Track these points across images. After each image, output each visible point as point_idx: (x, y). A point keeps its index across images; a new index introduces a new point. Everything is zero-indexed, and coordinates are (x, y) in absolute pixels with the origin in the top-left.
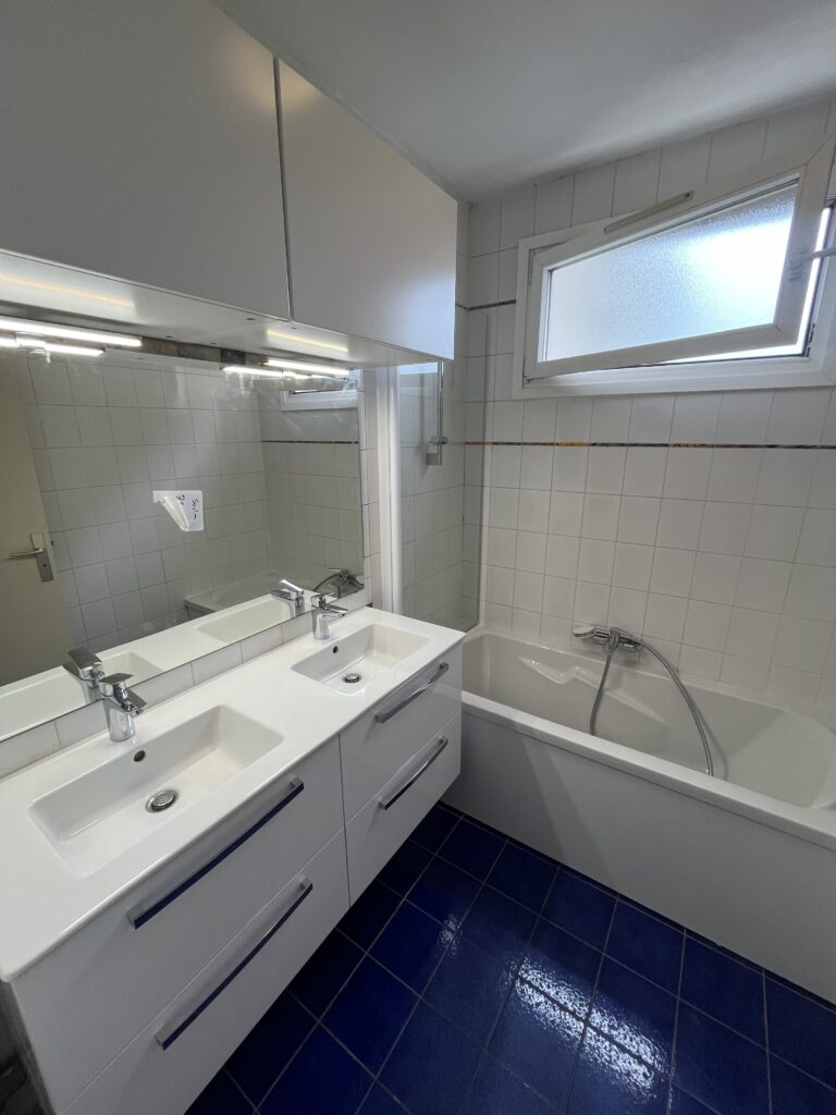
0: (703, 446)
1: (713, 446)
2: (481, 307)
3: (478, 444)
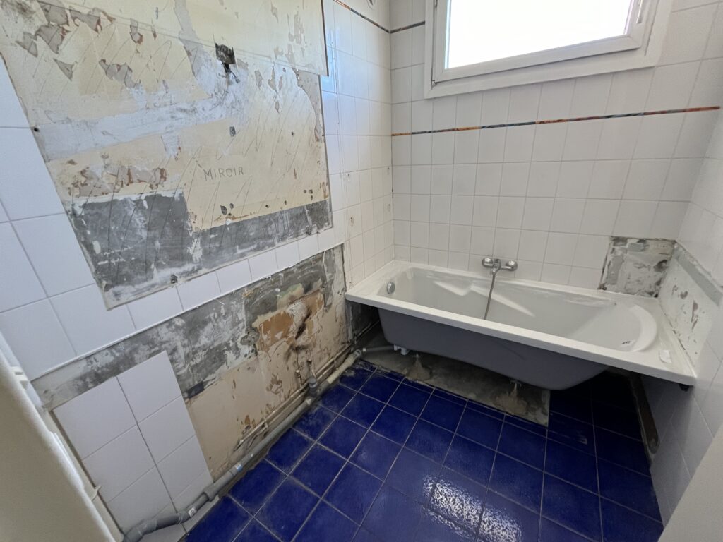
1: (567, 121)
2: (399, 30)
3: (401, 135)
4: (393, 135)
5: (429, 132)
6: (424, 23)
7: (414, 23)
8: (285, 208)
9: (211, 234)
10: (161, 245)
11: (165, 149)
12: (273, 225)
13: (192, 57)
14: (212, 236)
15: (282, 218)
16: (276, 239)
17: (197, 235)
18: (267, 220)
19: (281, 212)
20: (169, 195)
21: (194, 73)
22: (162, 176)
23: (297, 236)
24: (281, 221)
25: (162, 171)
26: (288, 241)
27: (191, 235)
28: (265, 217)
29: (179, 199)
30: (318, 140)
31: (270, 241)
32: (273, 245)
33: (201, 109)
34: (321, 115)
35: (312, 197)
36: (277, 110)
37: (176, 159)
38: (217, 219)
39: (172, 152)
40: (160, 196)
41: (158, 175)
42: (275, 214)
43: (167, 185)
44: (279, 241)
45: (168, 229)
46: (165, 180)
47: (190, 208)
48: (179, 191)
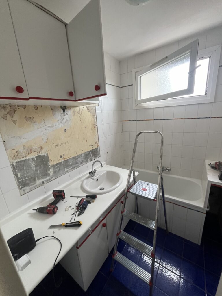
1: (184, 119)
2: (124, 87)
3: (126, 121)
4: (123, 121)
5: (136, 120)
6: (132, 85)
7: (129, 85)
8: (83, 152)
9: (56, 165)
10: (40, 172)
11: (43, 140)
12: (78, 159)
13: (53, 110)
14: (57, 166)
15: (82, 156)
16: (79, 164)
17: (52, 167)
18: (76, 158)
19: (81, 154)
20: (43, 155)
21: (53, 115)
22: (41, 149)
23: (87, 162)
24: (81, 157)
25: (41, 147)
26: (83, 164)
27: (50, 167)
28: (75, 157)
29: (46, 155)
30: (95, 128)
31: (77, 165)
32: (78, 166)
33: (55, 125)
34: (96, 119)
35: (92, 147)
36: (81, 121)
37: (46, 143)
38: (59, 160)
39: (45, 141)
40: (40, 155)
41: (40, 148)
42: (79, 155)
43: (43, 151)
44: (80, 164)
45: (42, 166)
46: (42, 150)
47: (50, 158)
48: (47, 153)
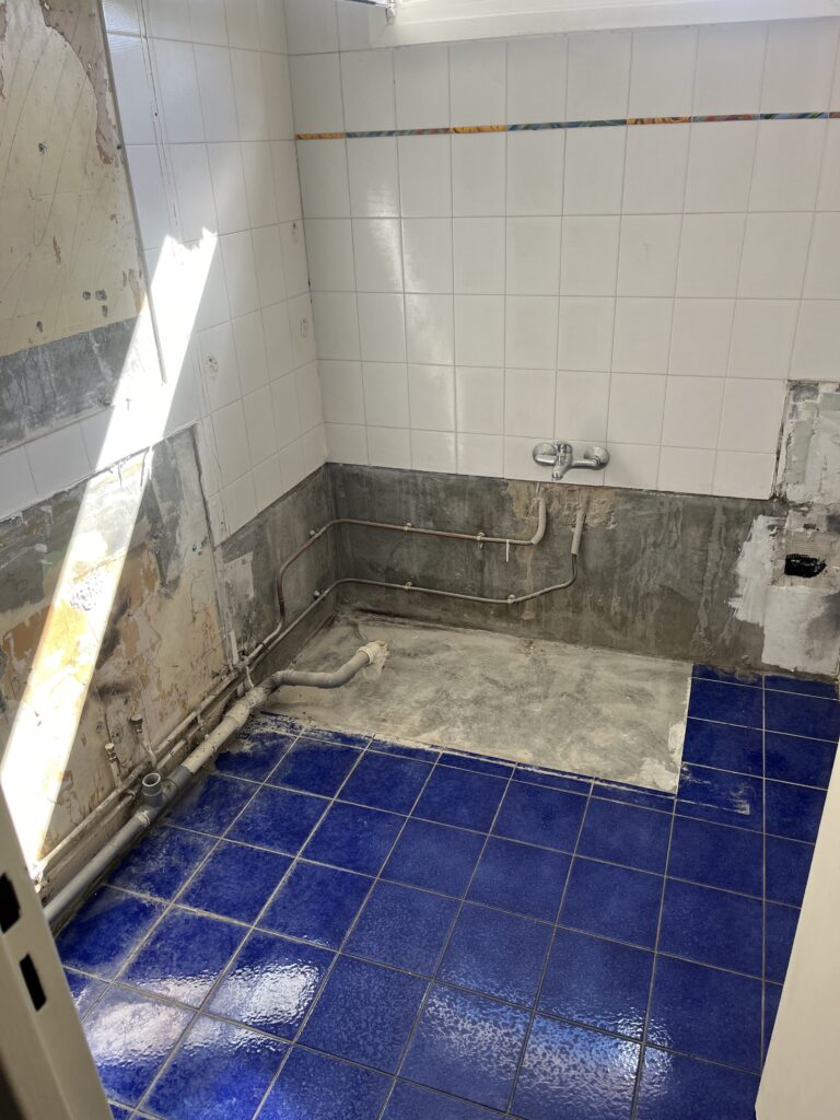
0: (675, 120)
1: (689, 120)
3: (320, 138)
4: (299, 137)
5: (390, 133)
8: (40, 339)
15: (35, 366)
16: (24, 422)
19: (32, 351)
23: (78, 411)
30: (107, 160)
31: (11, 426)
34: (109, 96)
35: (105, 309)
42: (16, 356)
44: (32, 425)
